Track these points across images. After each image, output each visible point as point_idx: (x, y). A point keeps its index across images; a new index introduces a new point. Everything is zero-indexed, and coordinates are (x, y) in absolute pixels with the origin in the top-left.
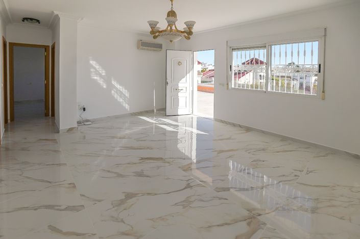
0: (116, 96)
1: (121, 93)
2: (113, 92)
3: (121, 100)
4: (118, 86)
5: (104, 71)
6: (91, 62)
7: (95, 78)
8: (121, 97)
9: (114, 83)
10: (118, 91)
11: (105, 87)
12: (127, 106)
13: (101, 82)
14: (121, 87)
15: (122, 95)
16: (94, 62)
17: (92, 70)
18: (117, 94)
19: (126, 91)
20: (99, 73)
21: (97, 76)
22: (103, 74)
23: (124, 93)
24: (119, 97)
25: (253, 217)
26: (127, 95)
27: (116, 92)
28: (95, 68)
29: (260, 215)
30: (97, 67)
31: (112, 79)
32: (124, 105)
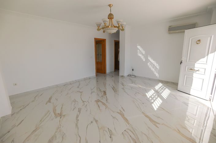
0: (150, 66)
1: (154, 65)
2: (148, 64)
3: (153, 70)
4: (152, 61)
5: (144, 52)
6: (138, 47)
7: (140, 55)
8: (153, 68)
9: (149, 58)
10: (151, 63)
11: (144, 60)
12: (157, 75)
13: (142, 57)
14: (154, 62)
15: (154, 67)
16: (140, 47)
17: (138, 51)
18: (151, 65)
19: (157, 64)
20: (142, 52)
21: (140, 54)
22: (144, 53)
23: (156, 65)
24: (152, 67)
25: (61, 115)
26: (157, 67)
27: (151, 64)
28: (140, 50)
29: (60, 118)
30: (141, 49)
31: (149, 56)
32: (155, 73)
